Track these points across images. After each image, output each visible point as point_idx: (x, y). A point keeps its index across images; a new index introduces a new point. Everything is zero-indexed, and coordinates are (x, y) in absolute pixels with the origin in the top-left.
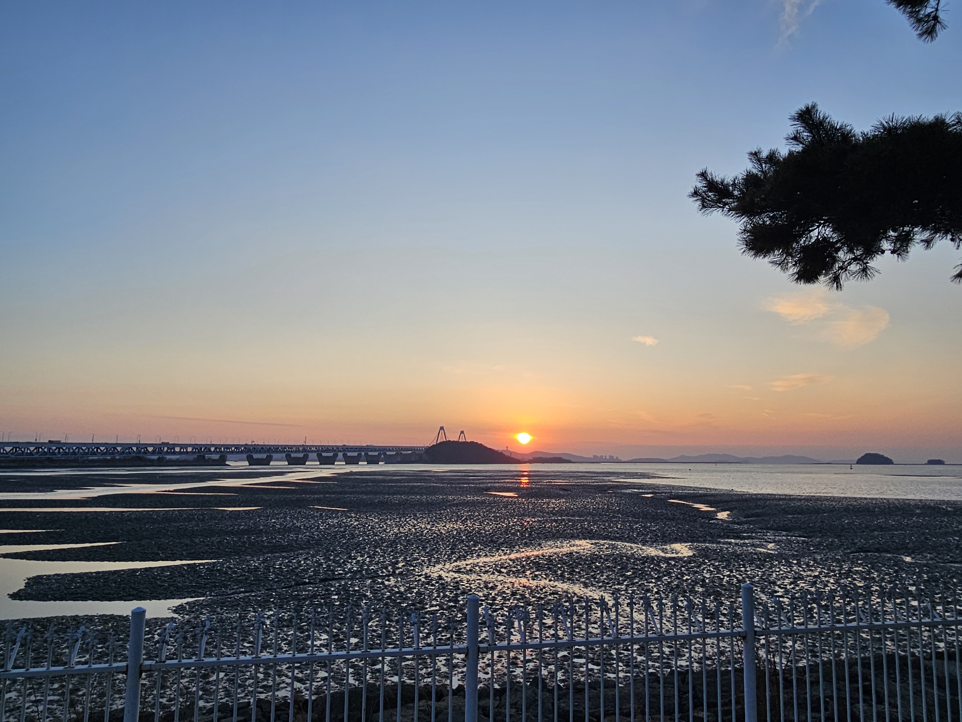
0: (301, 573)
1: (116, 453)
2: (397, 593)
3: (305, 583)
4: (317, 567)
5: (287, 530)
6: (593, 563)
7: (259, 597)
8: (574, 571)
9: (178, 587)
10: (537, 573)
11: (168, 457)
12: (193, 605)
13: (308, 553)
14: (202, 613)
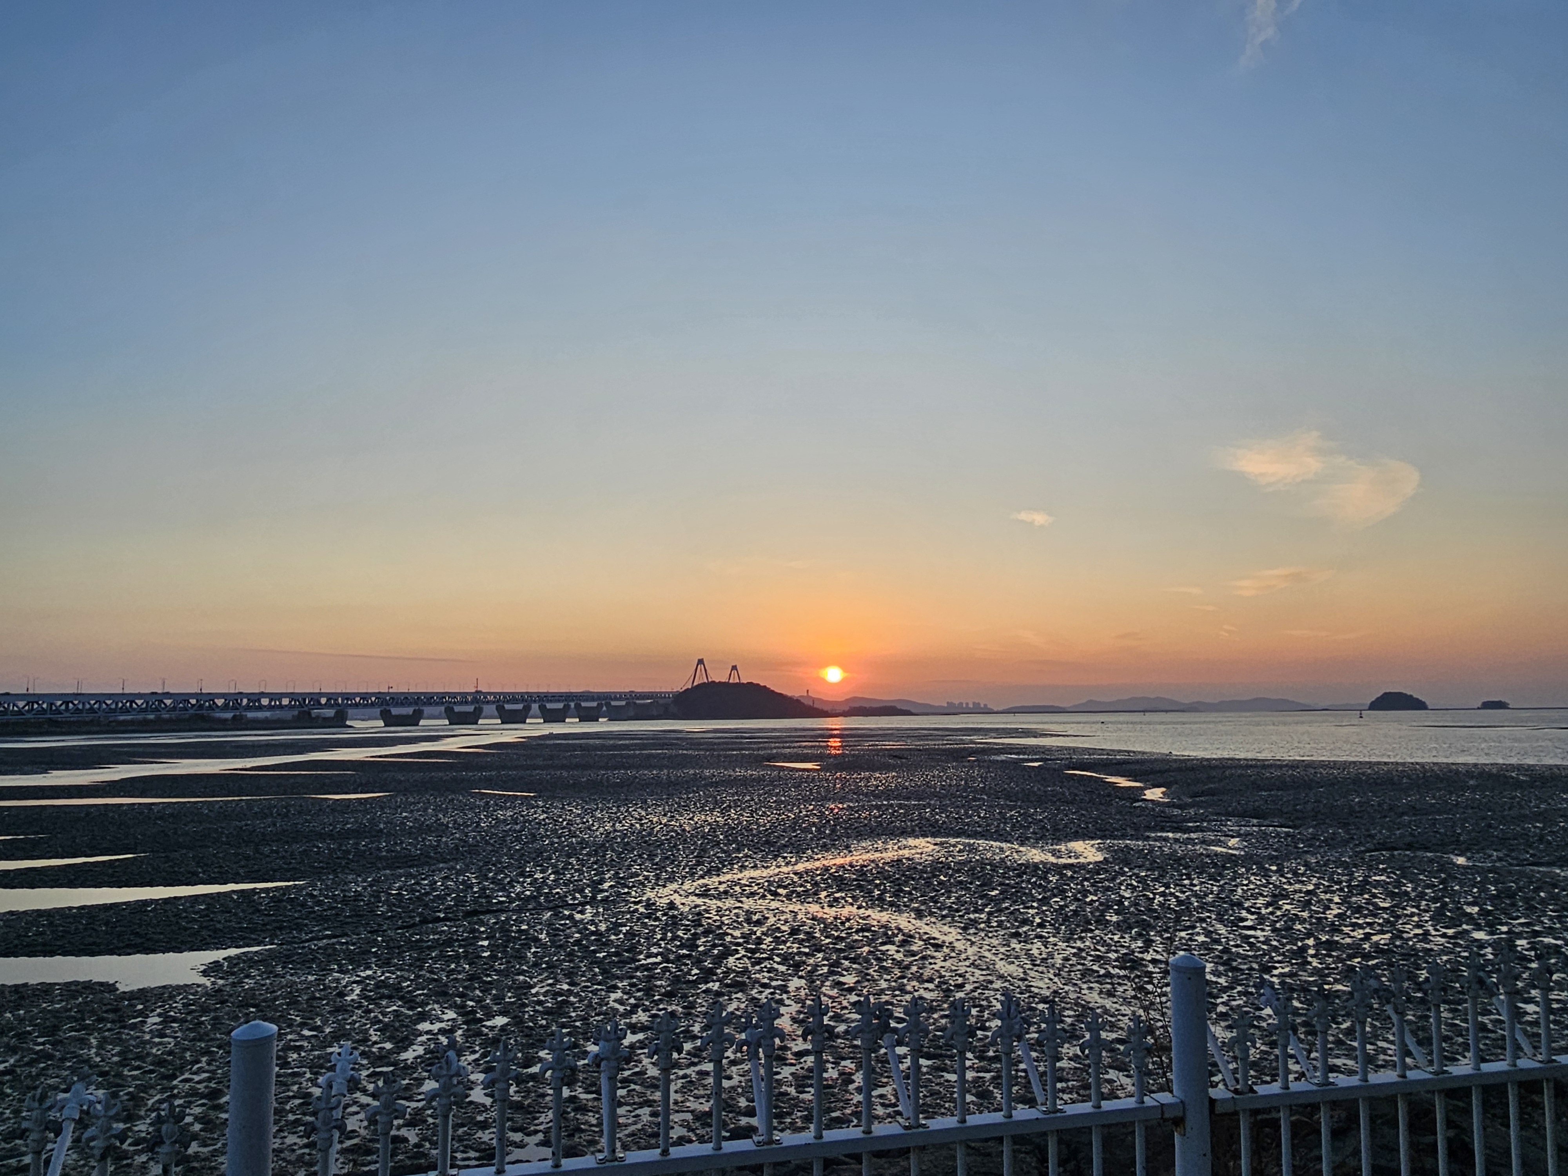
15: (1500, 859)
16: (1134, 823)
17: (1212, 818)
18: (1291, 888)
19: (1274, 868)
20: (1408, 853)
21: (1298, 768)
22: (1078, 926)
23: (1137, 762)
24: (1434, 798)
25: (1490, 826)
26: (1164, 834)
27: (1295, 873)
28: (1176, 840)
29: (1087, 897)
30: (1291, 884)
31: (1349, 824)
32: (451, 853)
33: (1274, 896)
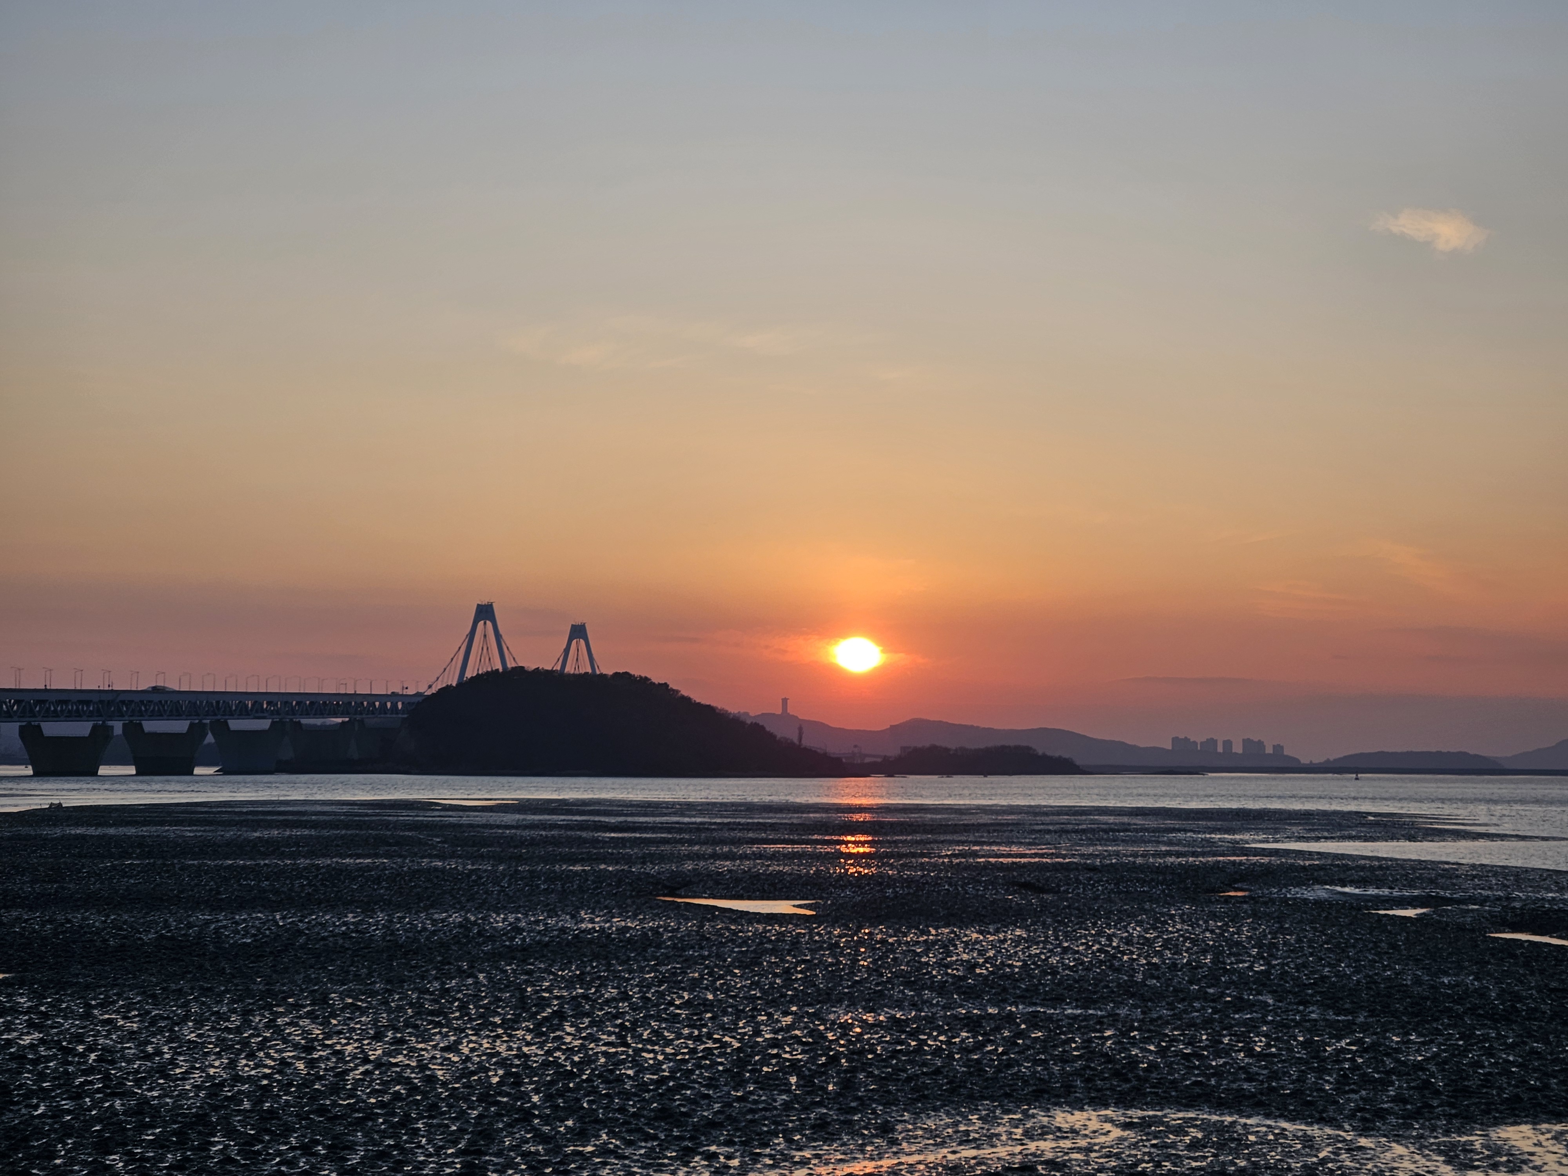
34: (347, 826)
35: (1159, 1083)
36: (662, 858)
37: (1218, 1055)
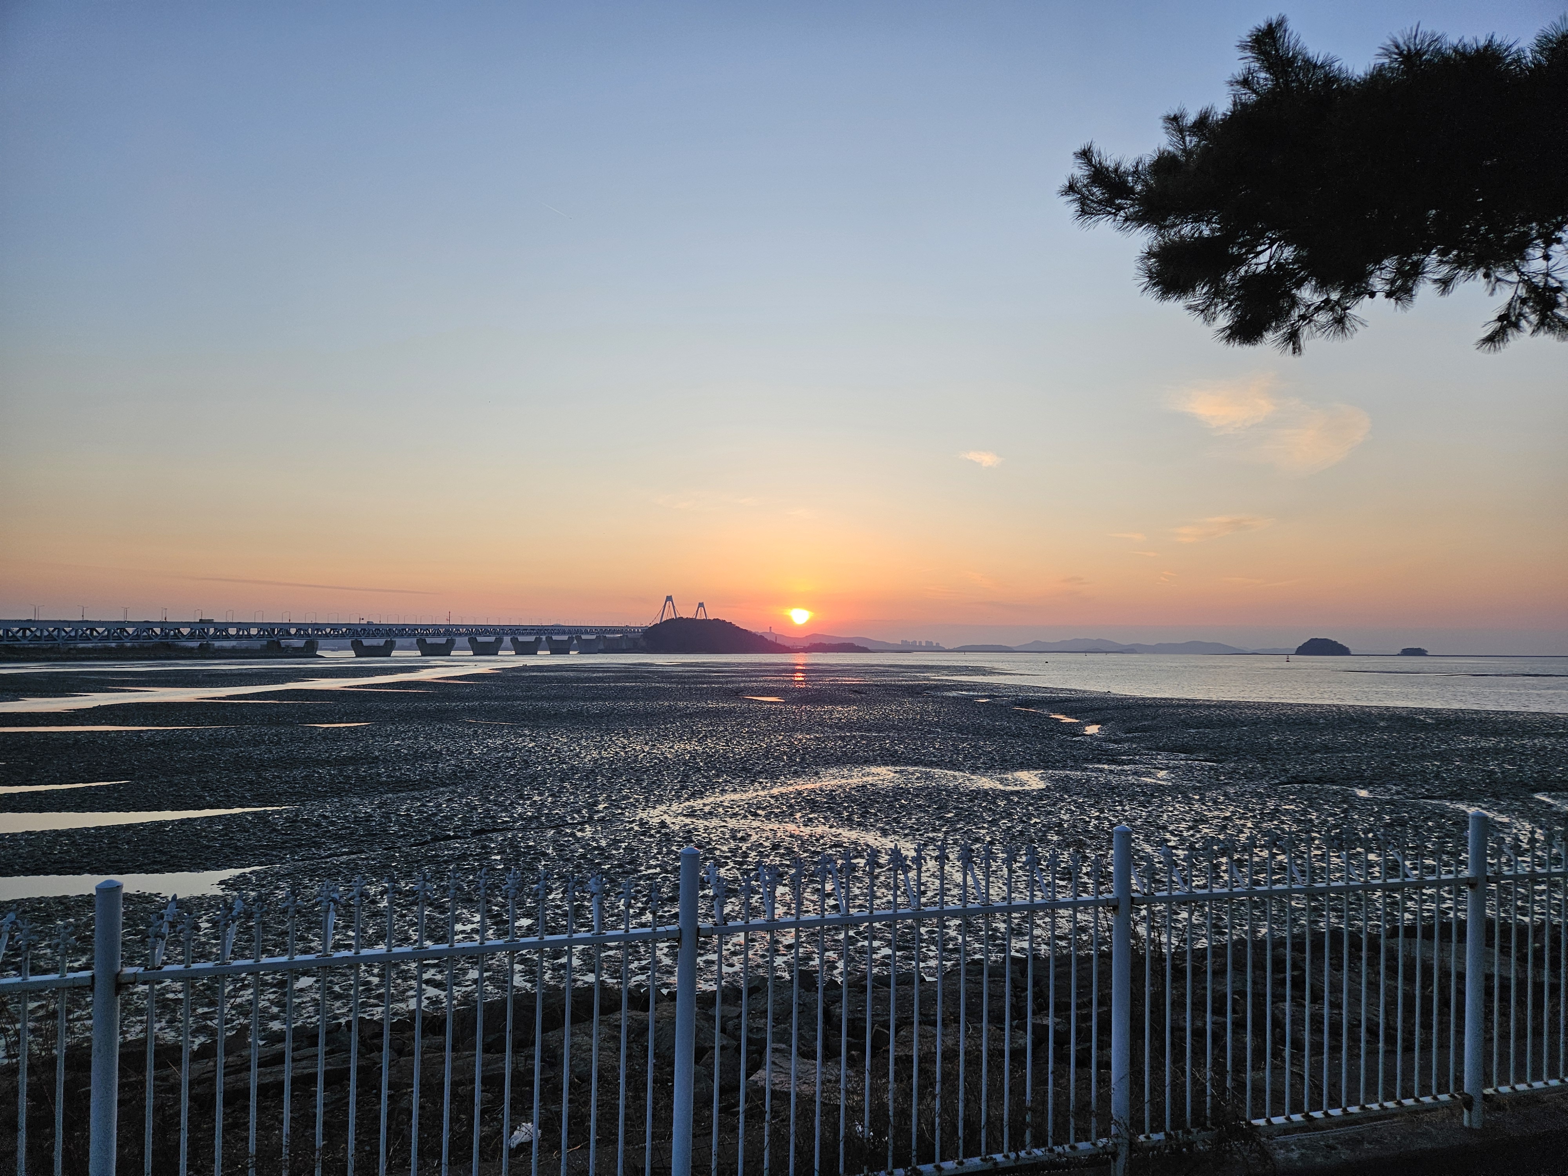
0: (442, 821)
1: (126, 637)
2: (595, 848)
3: (449, 838)
4: (468, 812)
5: (418, 757)
6: (897, 800)
7: (373, 859)
8: (868, 812)
9: (236, 848)
10: (810, 816)
11: (217, 644)
12: (262, 875)
13: (455, 792)
14: (277, 888)
15: (1398, 793)
16: (1074, 756)
17: (1144, 752)
18: (1210, 815)
19: (1197, 797)
20: (1317, 786)
21: (1225, 708)
22: (1023, 844)
23: (1078, 700)
24: (1346, 738)
25: (1393, 764)
26: (1101, 766)
27: (1215, 802)
28: (1111, 771)
29: (1031, 819)
30: (1210, 811)
31: (1267, 760)
32: (449, 778)
33: (1195, 821)
34: (625, 672)
35: (905, 758)
36: (733, 682)
37: (924, 749)
